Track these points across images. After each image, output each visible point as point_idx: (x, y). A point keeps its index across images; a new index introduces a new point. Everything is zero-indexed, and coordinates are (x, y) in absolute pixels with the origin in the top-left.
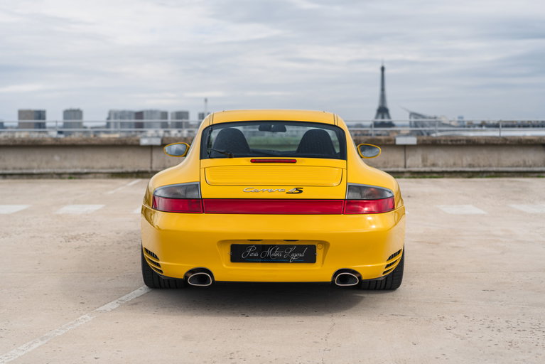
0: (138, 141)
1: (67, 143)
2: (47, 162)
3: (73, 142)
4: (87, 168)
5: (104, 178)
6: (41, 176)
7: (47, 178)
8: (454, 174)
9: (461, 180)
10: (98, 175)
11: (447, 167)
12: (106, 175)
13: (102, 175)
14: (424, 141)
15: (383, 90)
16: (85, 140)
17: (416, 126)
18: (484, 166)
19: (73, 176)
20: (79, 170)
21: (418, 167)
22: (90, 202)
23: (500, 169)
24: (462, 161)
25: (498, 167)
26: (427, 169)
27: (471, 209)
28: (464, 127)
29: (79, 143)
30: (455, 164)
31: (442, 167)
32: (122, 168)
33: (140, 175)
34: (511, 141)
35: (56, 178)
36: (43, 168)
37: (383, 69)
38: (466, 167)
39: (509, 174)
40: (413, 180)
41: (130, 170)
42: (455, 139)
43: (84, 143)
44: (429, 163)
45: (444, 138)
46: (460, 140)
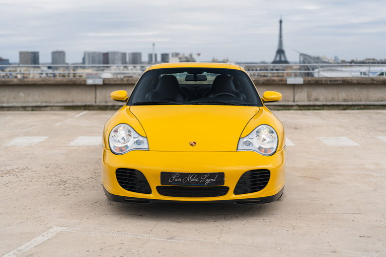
0: (85, 81)
1: (30, 83)
2: (14, 98)
3: (34, 82)
4: (45, 102)
5: (59, 110)
6: (9, 108)
7: (15, 110)
8: (332, 107)
9: (337, 111)
10: (54, 108)
11: (327, 101)
12: (60, 108)
13: (57, 108)
14: (309, 81)
15: (281, 37)
16: (43, 81)
17: (304, 63)
18: (356, 101)
19: (35, 109)
20: (39, 104)
21: (304, 101)
22: (38, 134)
23: (368, 103)
24: (339, 98)
25: (366, 101)
26: (311, 103)
27: (346, 141)
28: (339, 63)
29: (39, 83)
30: (333, 99)
31: (323, 101)
32: (73, 102)
33: (87, 108)
34: (377, 81)
35: (21, 110)
36: (11, 102)
37: (281, 22)
38: (341, 101)
39: (375, 107)
40: (299, 112)
41: (79, 104)
42: (334, 79)
43: (43, 83)
44: (313, 98)
45: (324, 79)
46: (337, 81)
